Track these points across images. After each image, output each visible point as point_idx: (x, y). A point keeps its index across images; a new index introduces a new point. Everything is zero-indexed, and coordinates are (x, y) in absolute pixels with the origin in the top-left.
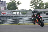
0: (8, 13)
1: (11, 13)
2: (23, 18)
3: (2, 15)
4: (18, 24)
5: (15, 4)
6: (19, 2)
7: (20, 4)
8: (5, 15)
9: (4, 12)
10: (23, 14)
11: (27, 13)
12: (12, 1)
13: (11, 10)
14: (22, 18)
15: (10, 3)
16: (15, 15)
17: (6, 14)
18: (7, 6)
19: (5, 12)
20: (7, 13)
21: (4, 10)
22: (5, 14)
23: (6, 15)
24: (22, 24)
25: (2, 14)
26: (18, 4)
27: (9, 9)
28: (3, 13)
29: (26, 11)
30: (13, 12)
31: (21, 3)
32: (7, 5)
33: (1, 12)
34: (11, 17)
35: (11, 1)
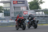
2: (47, 18)
3: (24, 15)
4: (41, 24)
6: (42, 1)
7: (42, 3)
8: (27, 15)
9: (26, 12)
10: (46, 14)
13: (33, 10)
14: (45, 18)
16: (38, 15)
17: (28, 14)
18: (29, 6)
19: (27, 12)
21: (26, 10)
22: (27, 14)
23: (28, 15)
24: (45, 24)
25: (24, 14)
27: (31, 9)
28: (25, 13)
30: (35, 12)
31: (44, 2)
32: (29, 4)
33: (23, 12)
35: (33, 1)
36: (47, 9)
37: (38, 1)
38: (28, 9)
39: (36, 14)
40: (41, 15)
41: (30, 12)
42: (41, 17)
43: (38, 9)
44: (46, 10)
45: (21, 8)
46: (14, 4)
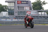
1: (36, 13)
4: (43, 24)
5: (40, 4)
6: (45, 2)
7: (45, 4)
9: (29, 12)
12: (37, 1)
13: (36, 10)
14: (47, 18)
15: (35, 3)
16: (40, 15)
17: (31, 14)
18: (32, 6)
19: (30, 12)
20: (32, 13)
21: (29, 10)
23: (31, 15)
27: (34, 9)
30: (38, 12)
31: (46, 3)
32: (32, 5)
34: (36, 17)
35: (36, 1)
37: (41, 2)
38: (31, 9)
39: (39, 14)
41: (33, 12)
42: (43, 17)
46: (18, 4)
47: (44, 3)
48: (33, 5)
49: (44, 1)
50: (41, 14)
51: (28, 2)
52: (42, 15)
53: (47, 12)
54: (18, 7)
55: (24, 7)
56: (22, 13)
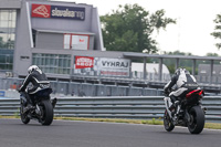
0: (106, 64)
1: (118, 64)
3: (77, 71)
4: (150, 121)
5: (140, 23)
6: (163, 17)
7: (164, 26)
8: (92, 73)
9: (86, 60)
11: (197, 70)
12: (126, 7)
13: (121, 54)
15: (117, 16)
17: (95, 68)
18: (103, 32)
19: (92, 58)
20: (100, 63)
21: (86, 48)
22: (92, 67)
23: (95, 73)
25: (77, 67)
26: (158, 26)
28: (81, 62)
29: (195, 60)
30: (129, 61)
31: (170, 21)
32: (102, 26)
34: (119, 84)
35: (122, 10)
36: (183, 54)
37: (146, 14)
38: (96, 47)
39: (131, 73)
40: (154, 80)
41: (105, 60)
43: (141, 51)
44: (178, 59)
45: (67, 38)
46: (35, 20)
47: (160, 22)
48: (107, 28)
49: (160, 13)
50: (142, 70)
51: (83, 10)
52: (145, 77)
53: (173, 65)
54: (34, 31)
55: (63, 34)
56: (51, 63)
